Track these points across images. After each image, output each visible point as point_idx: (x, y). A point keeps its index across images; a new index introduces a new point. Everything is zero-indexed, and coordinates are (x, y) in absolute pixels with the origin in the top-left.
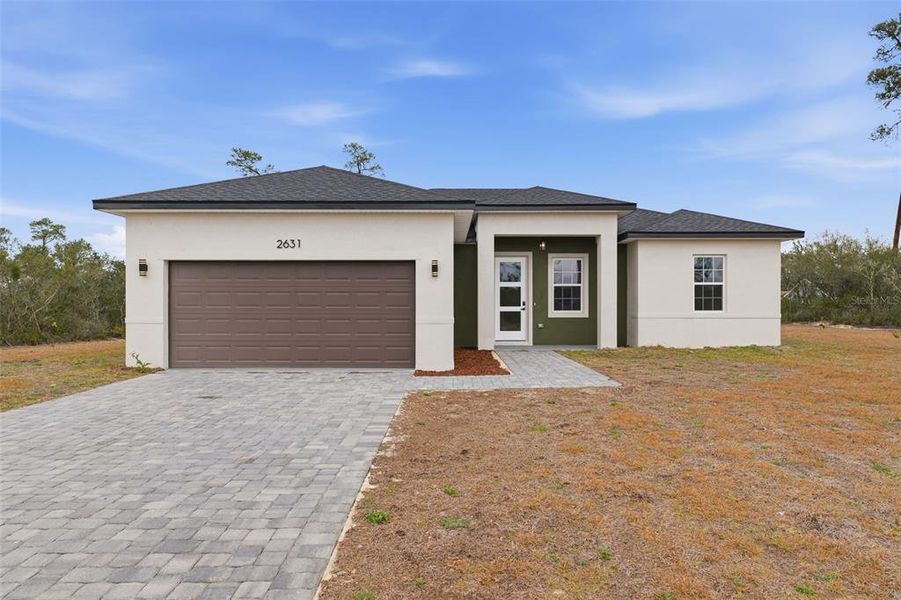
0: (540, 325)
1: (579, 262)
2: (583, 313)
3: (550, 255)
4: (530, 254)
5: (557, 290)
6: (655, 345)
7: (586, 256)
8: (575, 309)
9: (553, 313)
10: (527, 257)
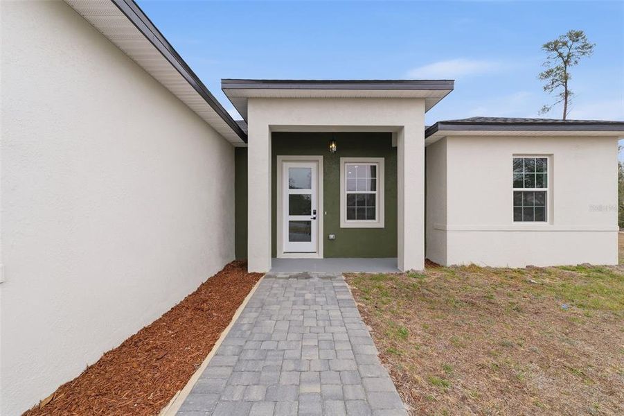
0: (332, 236)
1: (373, 169)
2: (379, 222)
3: (343, 160)
4: (321, 158)
5: (351, 198)
6: (467, 264)
7: (382, 160)
8: (369, 218)
9: (345, 223)
10: (318, 161)
